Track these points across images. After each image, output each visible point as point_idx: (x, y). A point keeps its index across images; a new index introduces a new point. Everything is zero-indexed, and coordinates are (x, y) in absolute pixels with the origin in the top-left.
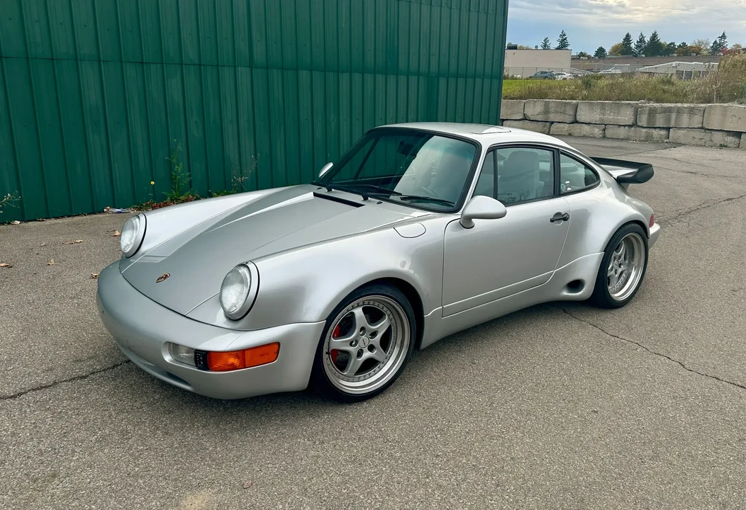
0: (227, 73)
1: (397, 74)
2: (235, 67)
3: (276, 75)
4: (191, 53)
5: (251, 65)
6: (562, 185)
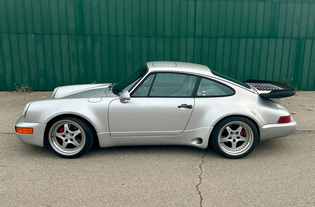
0: (183, 40)
1: (276, 38)
2: (187, 38)
3: (206, 40)
4: (168, 33)
5: (194, 37)
6: (199, 92)
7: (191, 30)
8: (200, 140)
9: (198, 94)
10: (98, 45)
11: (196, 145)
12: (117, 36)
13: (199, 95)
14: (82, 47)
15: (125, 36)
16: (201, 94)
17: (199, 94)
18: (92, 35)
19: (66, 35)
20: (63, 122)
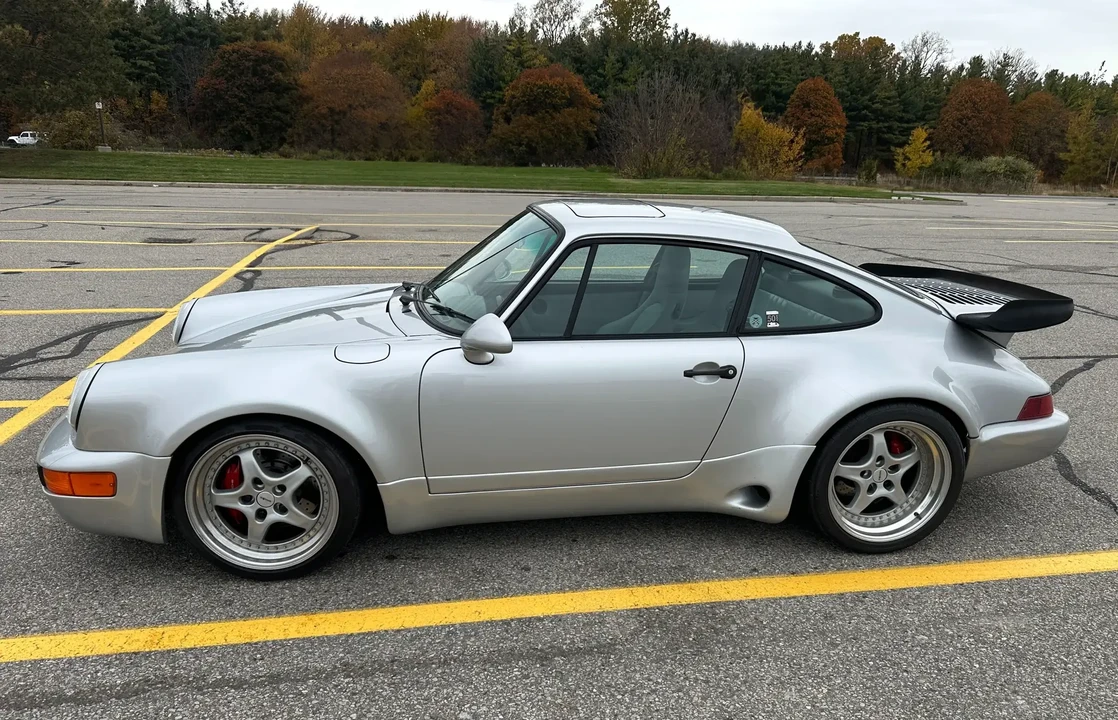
6: (756, 316)
8: (760, 494)
9: (751, 322)
11: (745, 511)
13: (755, 327)
16: (761, 321)
17: (755, 321)
20: (234, 445)
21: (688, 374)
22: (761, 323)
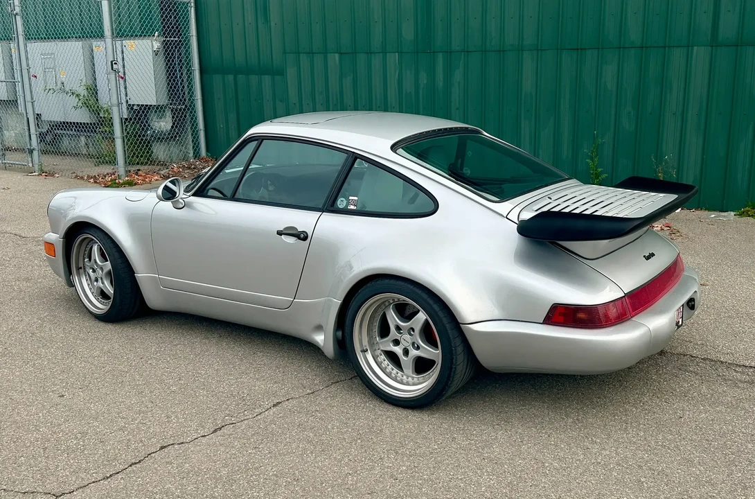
0: (677, 56)
2: (688, 47)
6: (342, 199)
7: (705, 22)
9: (338, 203)
10: (458, 76)
12: (501, 51)
13: (340, 207)
14: (425, 82)
15: (520, 49)
16: (345, 203)
17: (341, 203)
18: (449, 53)
19: (397, 54)
21: (280, 233)
22: (345, 205)
